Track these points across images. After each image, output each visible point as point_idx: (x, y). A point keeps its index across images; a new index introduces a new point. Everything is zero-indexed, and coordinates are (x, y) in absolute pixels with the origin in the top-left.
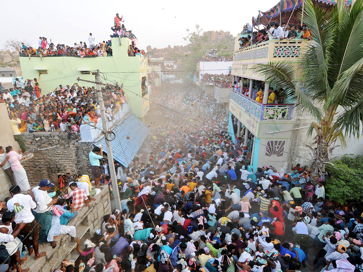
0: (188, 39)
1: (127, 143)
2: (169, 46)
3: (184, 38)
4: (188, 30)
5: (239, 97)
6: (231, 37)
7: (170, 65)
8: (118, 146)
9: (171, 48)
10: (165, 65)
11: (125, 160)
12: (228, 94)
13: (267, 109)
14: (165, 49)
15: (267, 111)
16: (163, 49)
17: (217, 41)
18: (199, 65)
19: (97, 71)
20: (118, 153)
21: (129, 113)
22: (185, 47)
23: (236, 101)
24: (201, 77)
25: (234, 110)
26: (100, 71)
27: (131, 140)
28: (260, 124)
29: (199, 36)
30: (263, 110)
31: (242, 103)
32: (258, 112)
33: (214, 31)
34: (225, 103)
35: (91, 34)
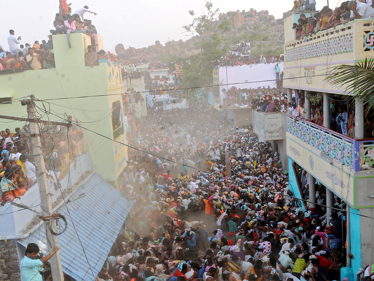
0: (192, 29)
1: (87, 235)
2: (157, 42)
3: (186, 27)
4: (192, 13)
5: (305, 128)
6: (270, 20)
7: (161, 77)
8: (70, 244)
9: (161, 45)
10: (152, 76)
11: (85, 272)
12: (280, 124)
13: (365, 148)
14: (149, 47)
15: (367, 153)
16: (145, 48)
17: (246, 28)
18: (217, 74)
19: (29, 98)
20: (69, 258)
21: (88, 172)
22: (188, 42)
23: (299, 135)
24: (222, 95)
25: (297, 153)
26: (37, 97)
27: (96, 229)
28: (356, 179)
29: (213, 20)
30: (358, 150)
31: (311, 140)
32: (349, 155)
33: (238, 11)
34: (277, 140)
35: (12, 32)
